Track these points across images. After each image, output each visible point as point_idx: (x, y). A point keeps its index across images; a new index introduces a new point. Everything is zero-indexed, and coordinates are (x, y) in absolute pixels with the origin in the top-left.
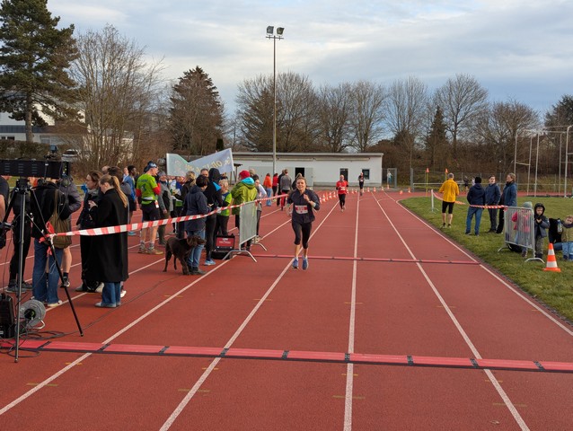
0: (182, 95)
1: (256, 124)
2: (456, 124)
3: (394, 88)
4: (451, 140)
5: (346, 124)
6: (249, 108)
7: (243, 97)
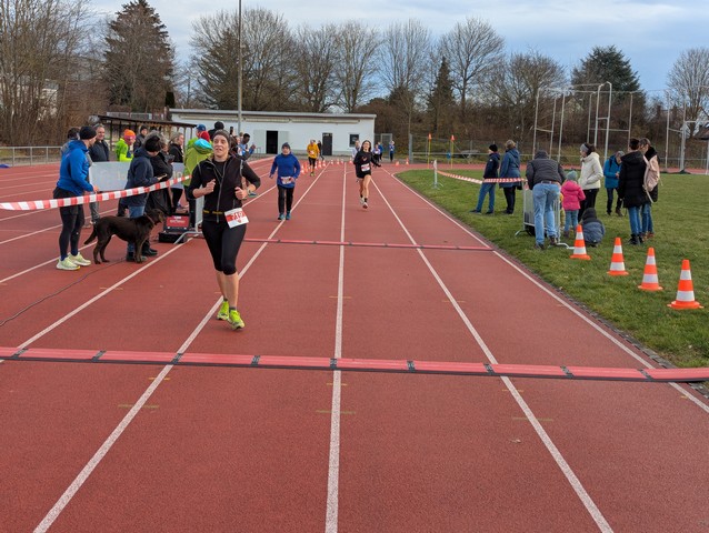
0: (121, 35)
1: (217, 74)
2: (465, 80)
3: (391, 33)
4: (458, 100)
5: (331, 77)
6: (208, 54)
7: (200, 40)
